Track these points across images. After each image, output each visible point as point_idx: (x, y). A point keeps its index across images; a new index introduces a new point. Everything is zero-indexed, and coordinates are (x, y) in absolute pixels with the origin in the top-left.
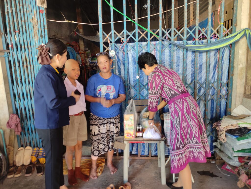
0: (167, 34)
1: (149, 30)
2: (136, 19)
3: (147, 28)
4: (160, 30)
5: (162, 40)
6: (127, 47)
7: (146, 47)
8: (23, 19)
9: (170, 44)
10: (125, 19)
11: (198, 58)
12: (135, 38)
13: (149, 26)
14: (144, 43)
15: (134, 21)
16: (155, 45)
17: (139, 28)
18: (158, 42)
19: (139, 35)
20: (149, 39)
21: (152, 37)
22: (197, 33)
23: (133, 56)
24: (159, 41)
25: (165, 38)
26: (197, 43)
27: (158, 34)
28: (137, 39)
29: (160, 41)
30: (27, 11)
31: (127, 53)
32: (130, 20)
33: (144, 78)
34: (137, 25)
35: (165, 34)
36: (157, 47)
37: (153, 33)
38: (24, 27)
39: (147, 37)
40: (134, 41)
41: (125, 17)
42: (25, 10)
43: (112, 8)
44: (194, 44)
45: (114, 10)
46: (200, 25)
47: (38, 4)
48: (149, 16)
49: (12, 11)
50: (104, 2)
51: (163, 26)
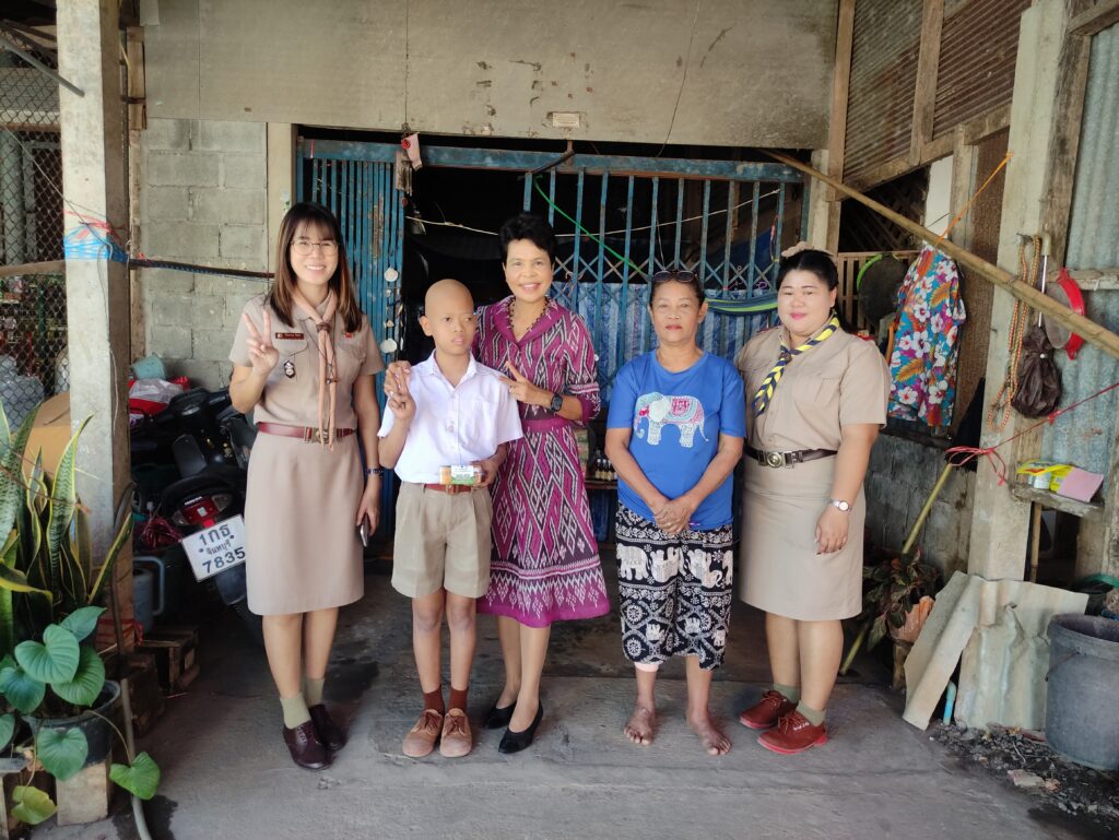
1: (626, 260)
2: (602, 234)
3: (623, 255)
4: (651, 261)
6: (578, 291)
7: (618, 294)
8: (351, 211)
10: (578, 231)
11: (727, 328)
12: (597, 273)
13: (627, 251)
14: (614, 286)
15: (598, 237)
16: (637, 291)
17: (606, 253)
18: (644, 286)
19: (606, 267)
20: (625, 278)
21: (633, 274)
22: (726, 274)
26: (725, 295)
27: (645, 269)
28: (600, 277)
30: (365, 193)
31: (577, 305)
33: (610, 362)
34: (602, 247)
36: (641, 296)
37: (635, 267)
38: (351, 227)
39: (622, 274)
40: (592, 280)
41: (579, 228)
42: (359, 192)
43: (552, 208)
44: (720, 297)
45: (556, 211)
46: (732, 260)
47: (398, 185)
48: (628, 231)
49: (329, 191)
50: (534, 191)
51: (657, 255)
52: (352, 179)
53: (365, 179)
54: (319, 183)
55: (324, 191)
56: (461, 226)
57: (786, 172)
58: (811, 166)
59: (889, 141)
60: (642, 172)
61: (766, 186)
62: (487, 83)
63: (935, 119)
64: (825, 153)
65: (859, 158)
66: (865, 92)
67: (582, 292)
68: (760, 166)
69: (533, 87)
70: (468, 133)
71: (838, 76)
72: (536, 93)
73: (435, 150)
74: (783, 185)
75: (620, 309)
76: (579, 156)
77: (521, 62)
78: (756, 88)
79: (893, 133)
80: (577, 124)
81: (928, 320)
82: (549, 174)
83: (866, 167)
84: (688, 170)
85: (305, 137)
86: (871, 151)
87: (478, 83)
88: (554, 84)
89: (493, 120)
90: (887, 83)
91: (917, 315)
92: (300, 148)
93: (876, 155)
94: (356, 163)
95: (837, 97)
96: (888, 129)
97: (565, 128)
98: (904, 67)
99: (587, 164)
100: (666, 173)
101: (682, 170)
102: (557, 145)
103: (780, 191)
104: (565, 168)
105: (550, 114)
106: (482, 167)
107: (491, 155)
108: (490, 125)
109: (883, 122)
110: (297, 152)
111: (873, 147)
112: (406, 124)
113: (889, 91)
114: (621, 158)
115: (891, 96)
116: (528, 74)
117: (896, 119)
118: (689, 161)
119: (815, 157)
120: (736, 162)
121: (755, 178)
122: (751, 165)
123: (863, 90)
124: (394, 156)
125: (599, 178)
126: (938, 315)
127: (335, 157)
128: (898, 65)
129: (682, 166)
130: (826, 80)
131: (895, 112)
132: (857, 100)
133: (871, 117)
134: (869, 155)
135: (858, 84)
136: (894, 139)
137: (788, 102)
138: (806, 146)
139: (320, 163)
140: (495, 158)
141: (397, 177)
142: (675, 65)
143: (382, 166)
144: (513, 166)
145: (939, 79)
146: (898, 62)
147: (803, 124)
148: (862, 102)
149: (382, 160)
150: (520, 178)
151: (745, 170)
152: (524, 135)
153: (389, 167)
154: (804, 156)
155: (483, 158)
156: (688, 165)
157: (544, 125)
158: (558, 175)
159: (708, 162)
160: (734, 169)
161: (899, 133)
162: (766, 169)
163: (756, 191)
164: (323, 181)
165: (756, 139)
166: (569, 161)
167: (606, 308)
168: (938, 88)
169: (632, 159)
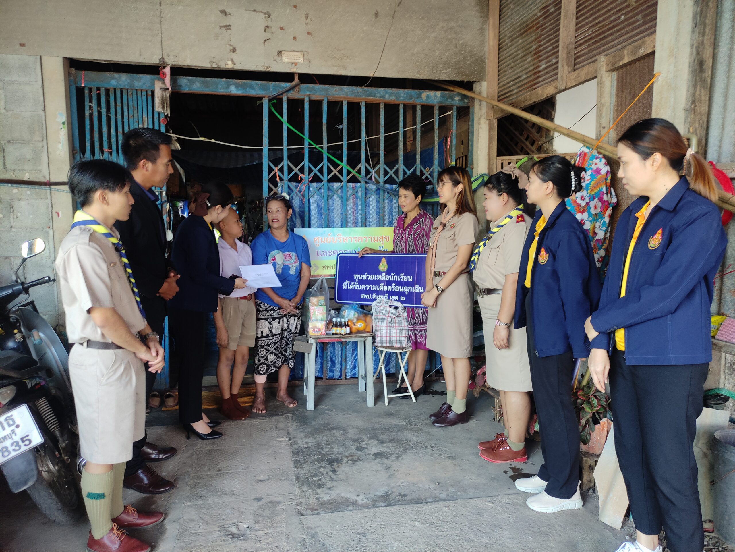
0: (373, 172)
1: (344, 165)
2: (325, 145)
3: (342, 161)
4: (363, 165)
5: (366, 182)
6: (309, 189)
7: (340, 191)
9: (378, 189)
10: (306, 143)
12: (323, 175)
13: (345, 159)
14: (336, 185)
15: (322, 148)
16: (354, 188)
17: (329, 160)
18: (359, 184)
19: (330, 171)
20: (344, 178)
21: (350, 176)
23: (318, 205)
24: (360, 182)
25: (370, 179)
27: (359, 171)
28: (325, 178)
29: (363, 183)
31: (309, 200)
32: (314, 146)
34: (325, 155)
35: (370, 173)
36: (357, 192)
37: (351, 170)
39: (342, 175)
40: (320, 181)
41: (307, 141)
43: (286, 125)
45: (288, 128)
46: (422, 163)
47: (158, 108)
48: (345, 143)
49: (100, 114)
50: (271, 114)
51: (367, 161)
52: (119, 103)
53: (131, 103)
54: (90, 106)
55: (96, 114)
56: (213, 140)
57: (457, 98)
58: (474, 92)
59: (535, 74)
60: (353, 98)
61: (443, 109)
62: (228, 27)
63: (575, 54)
64: (484, 84)
65: (510, 87)
66: (512, 39)
67: (312, 190)
68: (439, 93)
69: (265, 31)
70: (215, 66)
71: (491, 27)
72: (267, 35)
73: (188, 80)
74: (455, 108)
75: (342, 201)
76: (303, 86)
77: (255, 11)
78: (433, 35)
79: (538, 67)
80: (301, 60)
81: (587, 204)
82: (281, 100)
83: (516, 93)
84: (387, 96)
85: (76, 69)
86: (521, 81)
87: (221, 27)
88: (282, 28)
89: (234, 56)
90: (531, 30)
91: (579, 201)
92: (72, 78)
93: (524, 84)
94: (121, 91)
95: (491, 43)
96: (534, 64)
97: (292, 63)
98: (545, 18)
99: (311, 91)
100: (371, 99)
101: (383, 97)
102: (287, 77)
103: (453, 113)
104: (294, 95)
105: (280, 52)
106: (228, 94)
107: (234, 84)
108: (232, 60)
109: (529, 59)
110: (69, 81)
111: (522, 78)
112: (163, 58)
113: (533, 37)
114: (336, 87)
115: (536, 40)
116: (260, 20)
117: (540, 56)
118: (387, 90)
119: (476, 86)
120: (421, 91)
121: (435, 103)
122: (432, 93)
123: (510, 37)
124: (153, 85)
125: (320, 102)
126: (596, 200)
127: (104, 85)
128: (541, 16)
129: (382, 94)
130: (482, 30)
131: (540, 51)
132: (507, 44)
133: (519, 56)
134: (519, 85)
135: (507, 32)
136: (540, 72)
137: (456, 47)
138: (471, 79)
139: (90, 90)
140: (237, 86)
141: (157, 101)
142: (374, 16)
143: (144, 93)
144: (253, 93)
145: (577, 24)
146: (539, 14)
147: (468, 63)
148: (511, 46)
149: (144, 87)
150: (258, 102)
151: (428, 97)
152: (260, 68)
153: (150, 93)
154: (469, 86)
155: (228, 86)
156: (387, 93)
157: (276, 61)
158: (289, 100)
159: (401, 91)
160: (419, 96)
161: (544, 66)
162: (442, 96)
163: (436, 112)
164: (94, 105)
165: (435, 73)
166: (296, 89)
167: (331, 202)
168: (576, 31)
169: (345, 88)
